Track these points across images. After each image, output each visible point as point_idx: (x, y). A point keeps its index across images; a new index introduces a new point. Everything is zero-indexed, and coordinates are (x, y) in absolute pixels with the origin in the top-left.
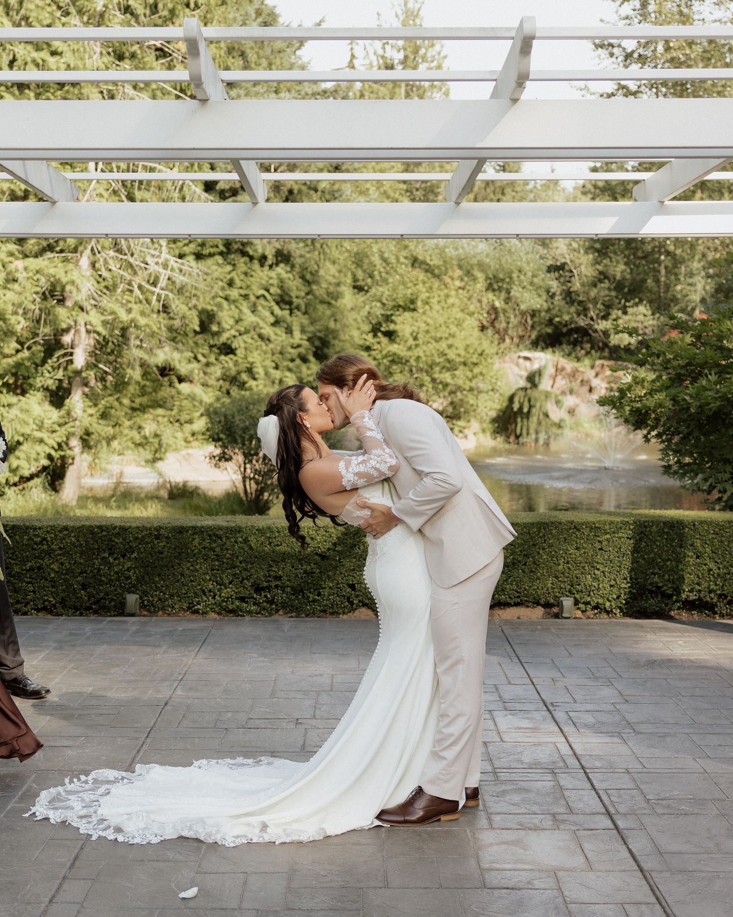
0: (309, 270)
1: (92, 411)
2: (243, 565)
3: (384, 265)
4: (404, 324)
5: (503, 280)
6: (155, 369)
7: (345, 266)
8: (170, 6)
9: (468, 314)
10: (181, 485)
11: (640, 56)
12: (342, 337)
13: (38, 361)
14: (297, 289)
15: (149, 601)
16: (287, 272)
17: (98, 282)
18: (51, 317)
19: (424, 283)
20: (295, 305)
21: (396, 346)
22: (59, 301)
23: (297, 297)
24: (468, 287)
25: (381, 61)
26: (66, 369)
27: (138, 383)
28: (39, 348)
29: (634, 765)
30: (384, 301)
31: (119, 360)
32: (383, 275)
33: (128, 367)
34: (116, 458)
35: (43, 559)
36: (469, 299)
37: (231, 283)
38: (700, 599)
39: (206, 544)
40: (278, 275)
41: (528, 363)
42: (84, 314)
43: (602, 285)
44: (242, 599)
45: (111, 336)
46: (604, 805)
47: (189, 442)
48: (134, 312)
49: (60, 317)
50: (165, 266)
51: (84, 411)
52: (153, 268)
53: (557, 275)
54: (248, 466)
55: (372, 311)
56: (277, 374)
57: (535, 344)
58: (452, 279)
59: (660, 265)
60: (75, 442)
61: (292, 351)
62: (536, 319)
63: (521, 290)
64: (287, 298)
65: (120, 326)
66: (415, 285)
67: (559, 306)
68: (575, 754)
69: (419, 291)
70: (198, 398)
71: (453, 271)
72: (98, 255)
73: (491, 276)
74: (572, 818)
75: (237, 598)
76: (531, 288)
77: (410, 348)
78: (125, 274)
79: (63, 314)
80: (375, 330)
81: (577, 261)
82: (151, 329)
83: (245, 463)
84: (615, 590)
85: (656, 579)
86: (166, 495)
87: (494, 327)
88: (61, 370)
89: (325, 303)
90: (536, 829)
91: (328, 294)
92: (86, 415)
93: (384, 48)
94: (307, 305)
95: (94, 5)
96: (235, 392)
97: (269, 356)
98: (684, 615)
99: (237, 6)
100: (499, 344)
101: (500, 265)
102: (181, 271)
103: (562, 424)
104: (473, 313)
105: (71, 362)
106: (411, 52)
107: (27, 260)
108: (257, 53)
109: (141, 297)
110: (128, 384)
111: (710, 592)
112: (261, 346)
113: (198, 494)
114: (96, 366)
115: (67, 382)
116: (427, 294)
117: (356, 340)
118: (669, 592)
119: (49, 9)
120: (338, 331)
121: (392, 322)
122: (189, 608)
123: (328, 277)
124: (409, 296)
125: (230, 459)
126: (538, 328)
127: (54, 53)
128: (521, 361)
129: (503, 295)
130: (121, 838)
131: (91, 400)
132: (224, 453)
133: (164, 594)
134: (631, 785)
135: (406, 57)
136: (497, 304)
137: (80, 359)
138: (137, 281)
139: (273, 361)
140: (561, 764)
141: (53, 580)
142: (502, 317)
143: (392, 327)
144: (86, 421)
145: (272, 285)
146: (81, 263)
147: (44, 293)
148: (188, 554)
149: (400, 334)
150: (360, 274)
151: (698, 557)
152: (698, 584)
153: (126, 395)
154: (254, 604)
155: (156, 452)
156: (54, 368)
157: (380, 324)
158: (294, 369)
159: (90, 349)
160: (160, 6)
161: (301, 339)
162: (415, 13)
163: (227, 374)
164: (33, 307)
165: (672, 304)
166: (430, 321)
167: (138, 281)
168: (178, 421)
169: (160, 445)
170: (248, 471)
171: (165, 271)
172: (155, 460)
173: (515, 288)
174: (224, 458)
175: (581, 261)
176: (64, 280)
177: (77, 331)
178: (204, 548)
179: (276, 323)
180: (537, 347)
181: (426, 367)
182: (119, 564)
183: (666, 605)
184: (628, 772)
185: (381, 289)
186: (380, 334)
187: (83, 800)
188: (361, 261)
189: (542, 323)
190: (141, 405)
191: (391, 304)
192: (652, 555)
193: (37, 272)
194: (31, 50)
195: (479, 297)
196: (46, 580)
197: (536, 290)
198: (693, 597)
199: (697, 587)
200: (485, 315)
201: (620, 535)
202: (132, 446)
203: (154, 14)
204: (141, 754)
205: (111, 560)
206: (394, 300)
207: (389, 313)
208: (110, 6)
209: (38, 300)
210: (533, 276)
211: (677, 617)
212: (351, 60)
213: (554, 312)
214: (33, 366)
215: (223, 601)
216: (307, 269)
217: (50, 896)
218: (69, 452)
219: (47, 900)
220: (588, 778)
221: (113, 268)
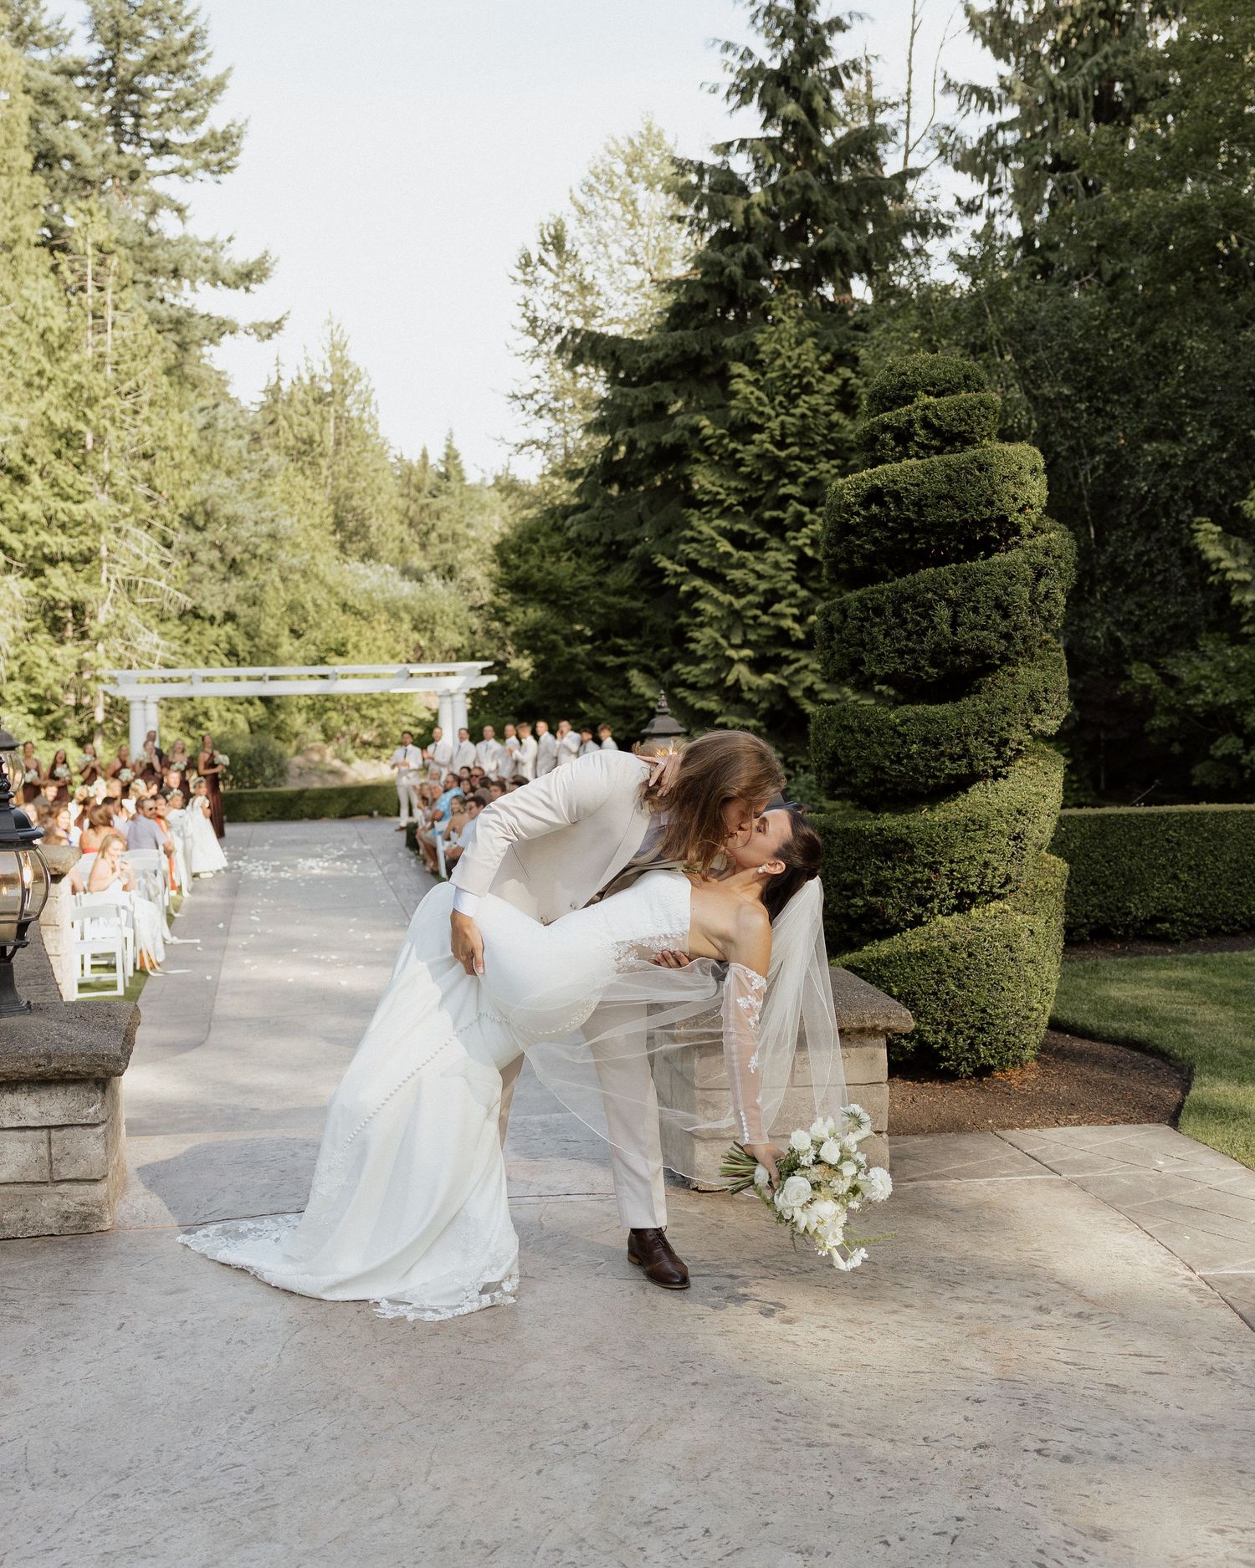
37: (187, 641)
40: (226, 632)
56: (228, 716)
58: (380, 622)
63: (444, 629)
64: (234, 651)
66: (346, 629)
69: (350, 635)
71: (381, 614)
73: (416, 617)
76: (453, 627)
88: (86, 724)
105: (93, 718)
116: (357, 638)
123: (268, 631)
124: (340, 639)
129: (428, 634)
136: (422, 643)
137: (98, 716)
145: (221, 641)
150: (295, 621)
159: (106, 708)
173: (438, 628)
185: (314, 633)
195: (405, 637)
197: (458, 629)
206: (327, 643)
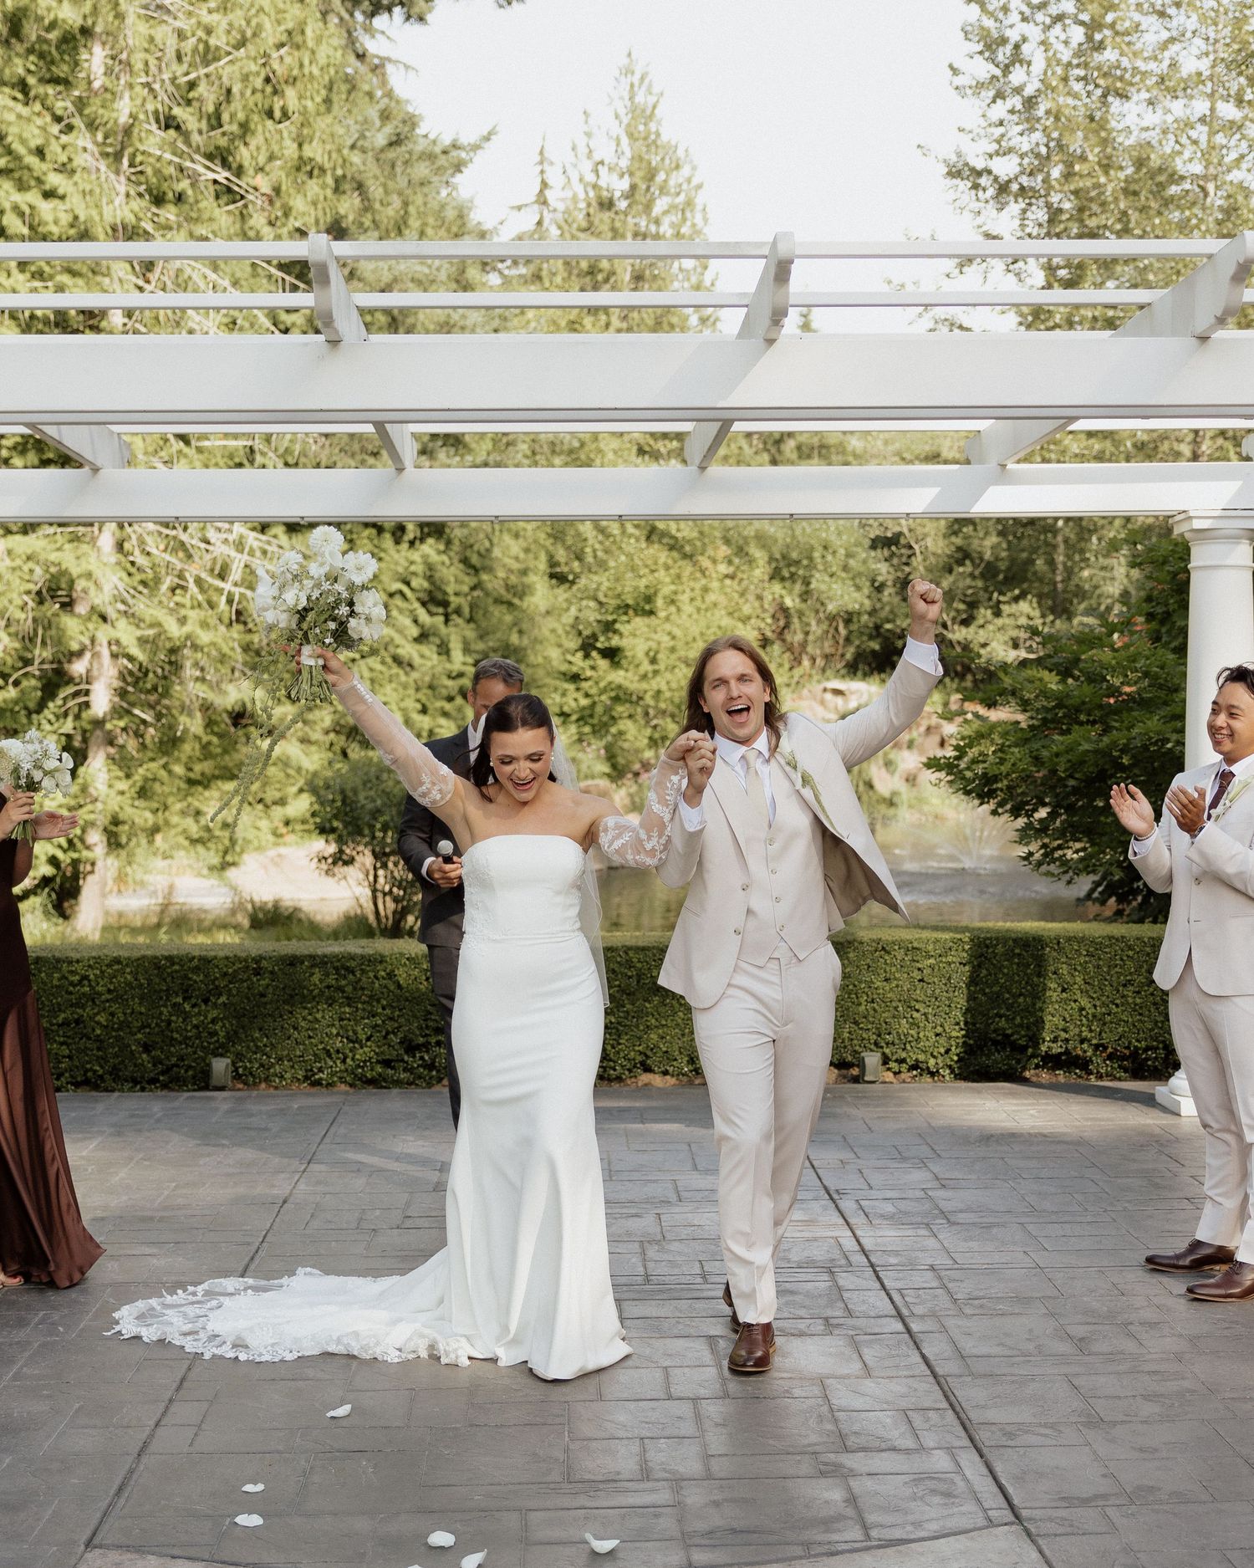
0: (476, 548)
1: (123, 785)
2: (388, 1011)
3: (600, 537)
4: (635, 637)
5: (798, 563)
6: (225, 716)
7: (536, 541)
8: (241, 116)
9: (740, 619)
10: (270, 905)
11: (1022, 188)
12: (532, 659)
13: (32, 705)
14: (457, 581)
15: (245, 1068)
16: (439, 552)
17: (130, 574)
18: (53, 632)
19: (667, 568)
20: (453, 606)
21: (621, 673)
22: (63, 605)
23: (456, 594)
24: (740, 575)
25: (592, 194)
26: (77, 717)
27: (197, 738)
28: (33, 682)
29: (941, 1260)
30: (602, 599)
31: (166, 702)
32: (600, 554)
33: (181, 712)
34: (159, 863)
35: (83, 1007)
36: (742, 594)
38: (1067, 1052)
39: (331, 980)
40: (425, 557)
41: (839, 700)
42: (107, 627)
43: (961, 569)
44: (387, 1063)
45: (151, 661)
46: (896, 1307)
47: (281, 836)
48: (190, 622)
49: (69, 633)
50: (240, 546)
51: (110, 786)
52: (220, 550)
53: (886, 552)
54: (381, 872)
55: (581, 615)
56: (425, 722)
57: (853, 669)
58: (714, 561)
59: (1055, 537)
60: (95, 837)
61: (450, 683)
62: (854, 627)
63: (827, 579)
64: (439, 596)
65: (168, 645)
66: (653, 571)
67: (888, 603)
68: (863, 1250)
69: (660, 582)
70: (294, 763)
71: (716, 548)
72: (128, 530)
73: (778, 556)
74: (850, 1322)
75: (378, 1062)
76: (844, 575)
77: (644, 677)
78: (173, 560)
79: (73, 628)
80: (587, 647)
81: (920, 530)
82: (219, 650)
83: (375, 869)
84: (942, 1040)
85: (1003, 1023)
86: (246, 923)
87: (784, 641)
88: (70, 718)
89: (502, 603)
90: (801, 1334)
91: (508, 587)
92: (113, 793)
93: (597, 172)
94: (472, 606)
95: (114, 115)
96: (356, 752)
97: (411, 691)
98: (1045, 1076)
99: (348, 106)
100: (791, 669)
101: (793, 537)
102: (265, 552)
103: (895, 800)
104: (749, 618)
105: (87, 705)
106: (643, 178)
107: (10, 538)
108: (384, 185)
109: (200, 597)
110: (182, 740)
111: (1082, 1041)
112: (397, 675)
113: (300, 920)
114: (129, 712)
115: (79, 738)
116: (673, 587)
117: (555, 663)
118: (1022, 1042)
119: (39, 122)
120: (525, 649)
121: (615, 632)
122: (306, 1078)
123: (507, 560)
124: (642, 589)
125: (350, 862)
126: (857, 642)
127: (49, 195)
128: (829, 696)
129: (798, 587)
130: (243, 1357)
131: (121, 768)
132: (341, 851)
133: (269, 1057)
134: (935, 1284)
135: (633, 187)
136: (788, 602)
137: (101, 701)
138: (193, 571)
139: (418, 701)
140: (843, 1262)
141: (98, 1039)
142: (796, 623)
143: (615, 641)
144: (114, 803)
145: (414, 574)
146: (99, 543)
147: (39, 593)
148: (304, 997)
149: (628, 654)
150: (561, 555)
151: (1064, 990)
152: (1065, 1030)
153: (178, 760)
154: (405, 1070)
155: (226, 852)
156: (57, 717)
157: (594, 637)
158: (454, 713)
159: (117, 684)
160: (225, 117)
161: (464, 664)
162: (648, 112)
163: (342, 722)
164: (23, 616)
165: (1075, 601)
166: (677, 632)
167: (195, 572)
168: (260, 801)
169: (233, 841)
170: (381, 880)
171: (239, 556)
172: (225, 866)
173: (817, 575)
174: (341, 859)
175: (926, 530)
176: (75, 572)
177: (96, 655)
178: (328, 987)
179: (423, 637)
180: (855, 674)
181: (671, 708)
182: (199, 1014)
183: (1018, 1061)
184: (932, 1268)
185: (595, 578)
186: (594, 654)
187: (185, 1315)
188: (563, 532)
189: (862, 633)
190: (203, 774)
191: (614, 602)
192: (996, 989)
193: (29, 558)
194: (12, 191)
195: (759, 591)
196: (89, 1038)
197: (853, 579)
198: (1057, 1049)
199: (1063, 1035)
200: (769, 621)
201: (950, 959)
202: (186, 843)
203: (212, 128)
204: (256, 1261)
205: (187, 1007)
206: (619, 596)
207: (610, 618)
208: (142, 117)
209: (31, 604)
210: (849, 555)
211: (1034, 1079)
212: (541, 191)
213: (883, 614)
214: (23, 712)
215: (359, 1066)
216: (471, 546)
217: (155, 1419)
218: (85, 854)
219: (152, 1423)
220: (878, 1278)
221: (154, 551)
